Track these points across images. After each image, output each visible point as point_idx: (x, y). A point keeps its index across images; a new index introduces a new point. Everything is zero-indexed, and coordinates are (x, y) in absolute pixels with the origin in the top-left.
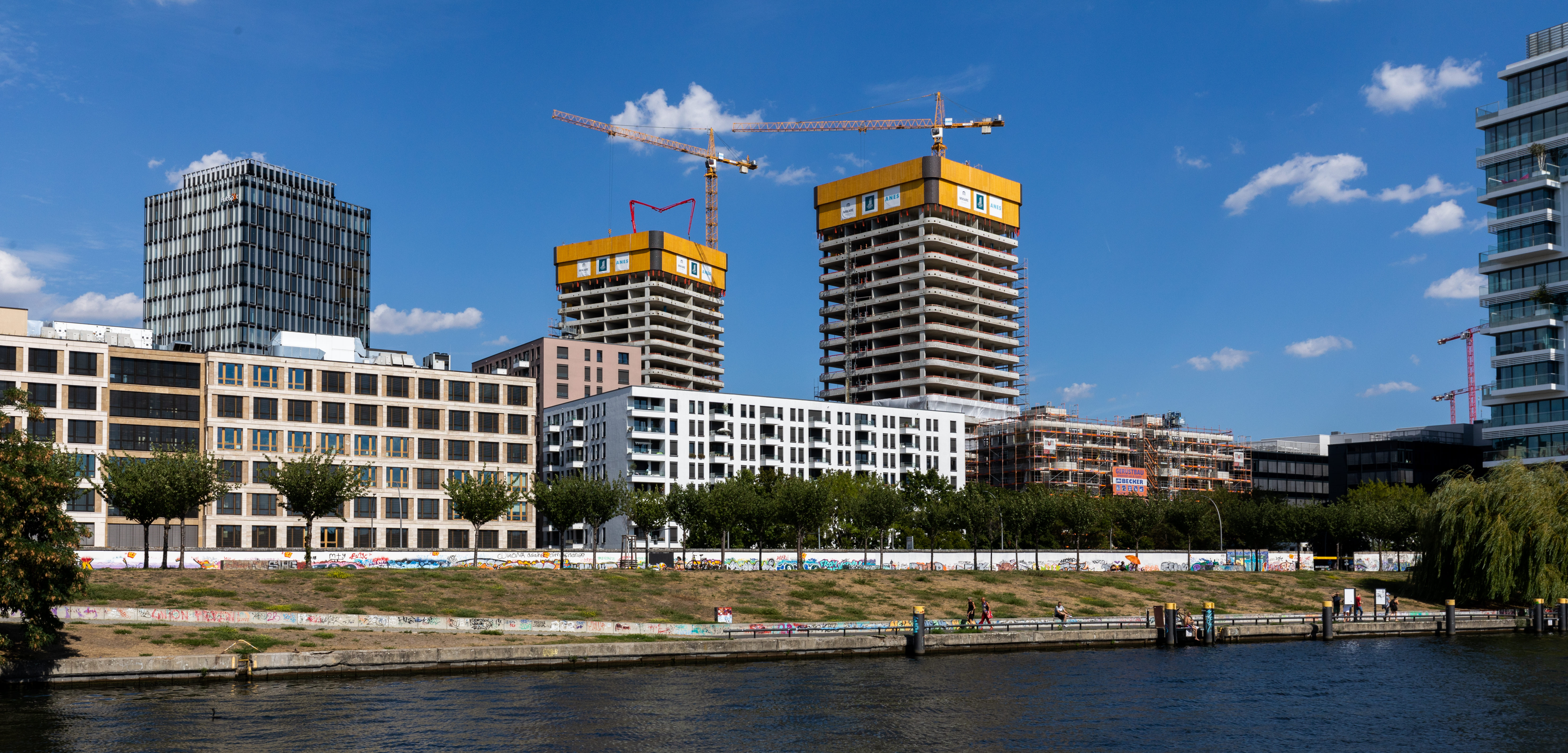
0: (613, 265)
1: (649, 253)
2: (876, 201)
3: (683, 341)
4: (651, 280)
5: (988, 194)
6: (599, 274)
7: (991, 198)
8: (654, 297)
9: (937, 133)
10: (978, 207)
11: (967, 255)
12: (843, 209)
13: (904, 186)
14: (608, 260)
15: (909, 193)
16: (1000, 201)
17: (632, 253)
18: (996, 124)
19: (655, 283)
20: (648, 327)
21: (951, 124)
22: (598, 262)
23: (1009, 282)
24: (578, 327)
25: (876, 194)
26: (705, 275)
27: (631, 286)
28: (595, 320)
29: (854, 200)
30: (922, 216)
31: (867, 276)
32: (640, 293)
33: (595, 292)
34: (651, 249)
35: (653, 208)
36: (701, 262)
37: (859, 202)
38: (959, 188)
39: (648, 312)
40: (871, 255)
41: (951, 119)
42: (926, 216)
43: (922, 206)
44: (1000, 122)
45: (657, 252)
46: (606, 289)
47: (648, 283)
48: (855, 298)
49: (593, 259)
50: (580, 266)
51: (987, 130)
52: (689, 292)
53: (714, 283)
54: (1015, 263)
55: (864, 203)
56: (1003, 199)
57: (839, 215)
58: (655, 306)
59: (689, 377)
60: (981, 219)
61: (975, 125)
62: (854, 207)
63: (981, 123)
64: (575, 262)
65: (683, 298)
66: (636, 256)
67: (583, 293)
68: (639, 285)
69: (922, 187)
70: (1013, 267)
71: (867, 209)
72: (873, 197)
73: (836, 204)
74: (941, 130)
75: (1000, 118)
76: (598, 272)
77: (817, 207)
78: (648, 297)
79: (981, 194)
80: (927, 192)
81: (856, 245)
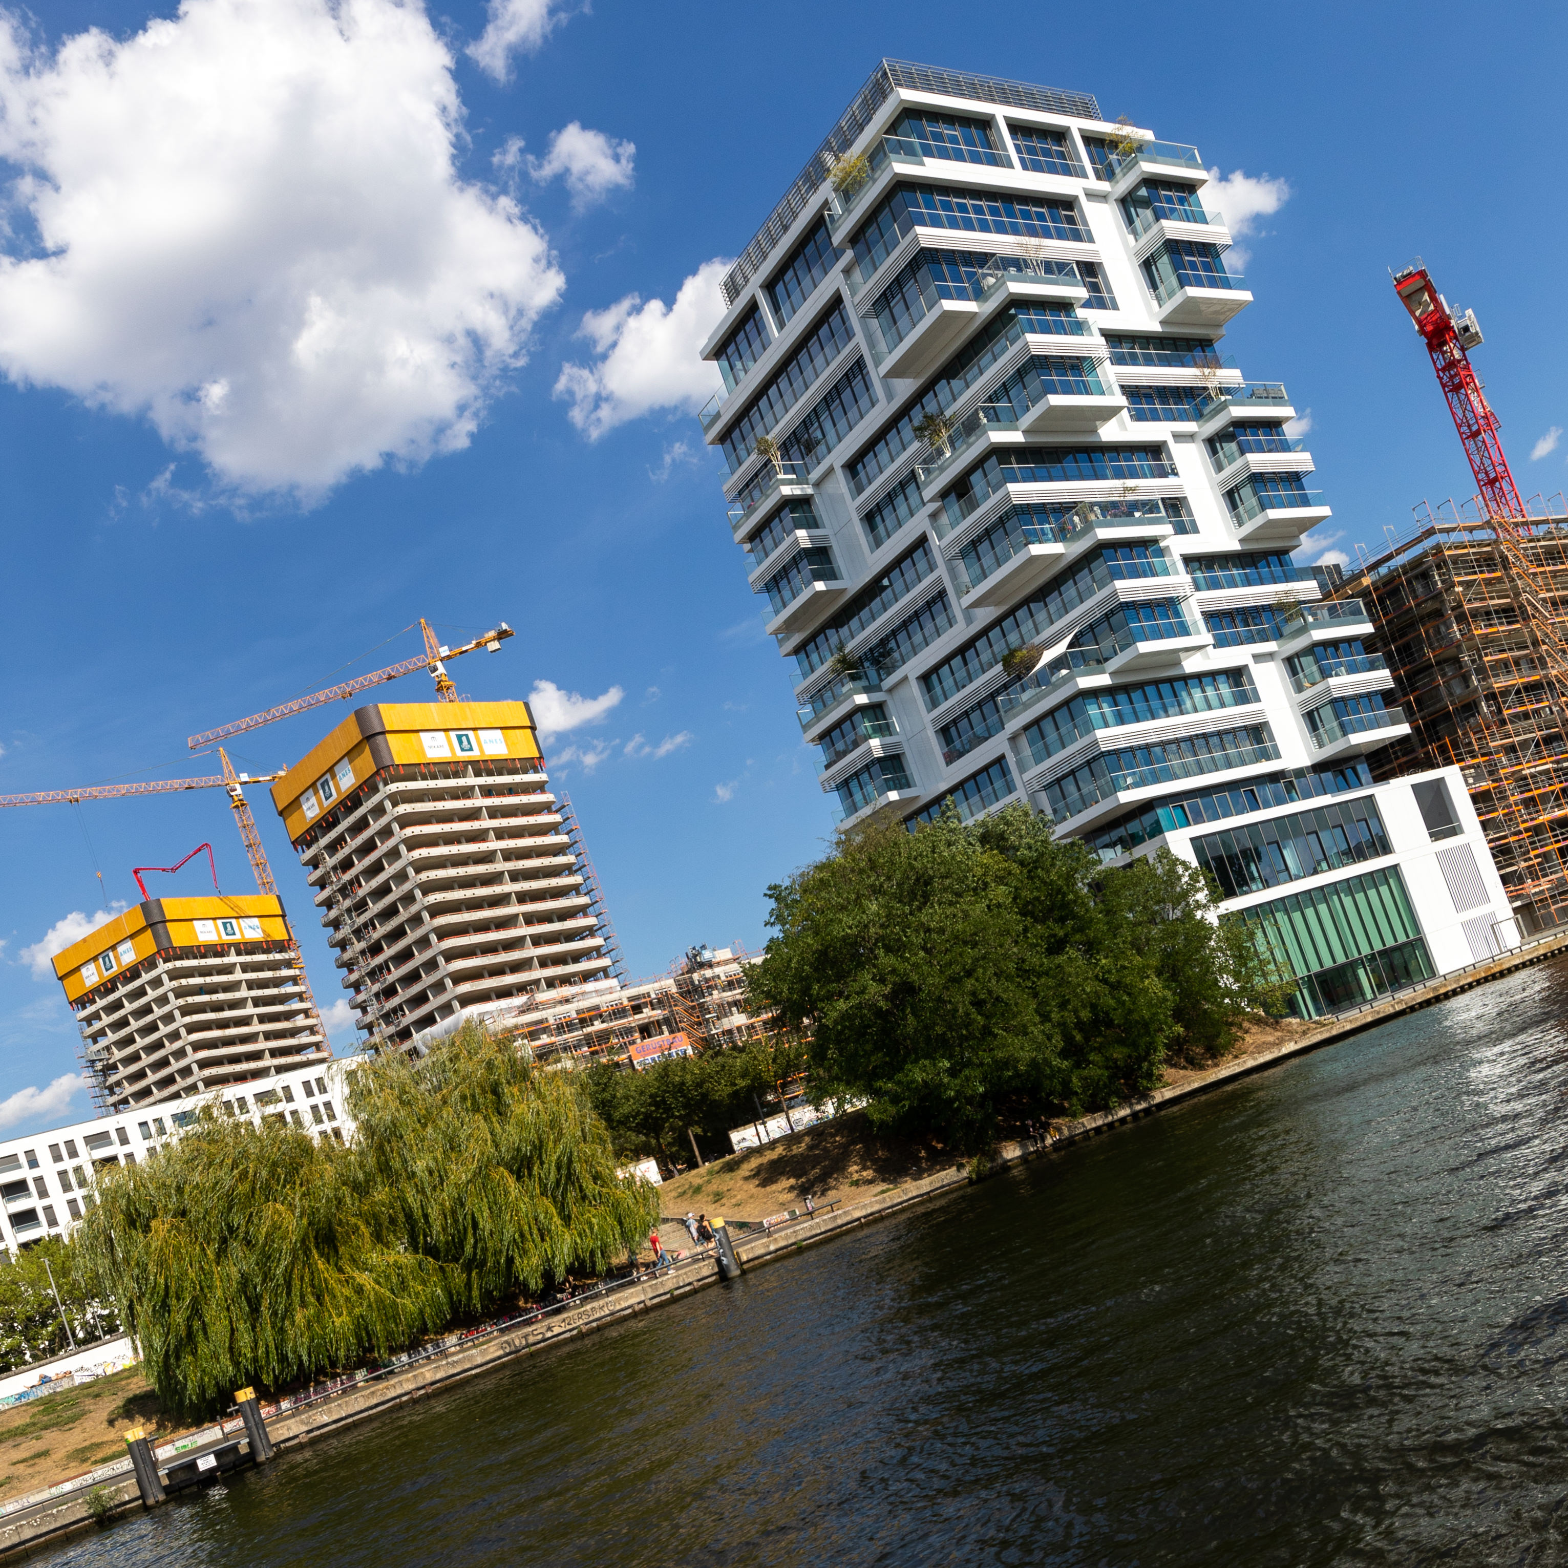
0: (117, 958)
1: (149, 932)
2: (331, 784)
3: (245, 1021)
4: (165, 962)
5: (474, 729)
6: (108, 975)
7: (480, 732)
8: (174, 982)
9: (435, 669)
10: (463, 750)
11: (472, 815)
12: (305, 807)
13: (351, 754)
14: (111, 954)
15: (358, 762)
16: (499, 731)
17: (132, 937)
18: (502, 635)
19: (170, 965)
20: (181, 1021)
21: (448, 653)
22: (101, 960)
23: (552, 828)
24: (108, 1048)
25: (328, 776)
26: (251, 931)
27: (146, 977)
28: (123, 1033)
29: (311, 790)
30: (381, 786)
31: (355, 882)
32: (156, 983)
33: (111, 998)
34: (151, 925)
35: (163, 870)
36: (236, 918)
37: (316, 792)
38: (422, 734)
39: (175, 1003)
40: (350, 854)
41: (446, 648)
42: (386, 784)
43: (377, 773)
44: (506, 631)
45: (160, 926)
46: (122, 990)
47: (163, 967)
48: (353, 914)
49: (95, 959)
50: (84, 971)
51: (494, 646)
52: (232, 958)
53: (269, 936)
54: (553, 802)
55: (321, 792)
56: (501, 728)
57: (303, 816)
58: (180, 993)
59: (267, 1062)
60: (474, 763)
61: (478, 645)
62: (313, 800)
63: (483, 640)
64: (77, 969)
65: (228, 969)
66: (139, 939)
67: (101, 1003)
68: (154, 974)
69: (367, 750)
70: (554, 808)
71: (327, 799)
72: (326, 781)
73: (295, 804)
74: (439, 664)
75: (504, 626)
76: (106, 974)
77: (281, 814)
78: (168, 985)
79: (462, 734)
80: (376, 754)
81: (332, 848)
